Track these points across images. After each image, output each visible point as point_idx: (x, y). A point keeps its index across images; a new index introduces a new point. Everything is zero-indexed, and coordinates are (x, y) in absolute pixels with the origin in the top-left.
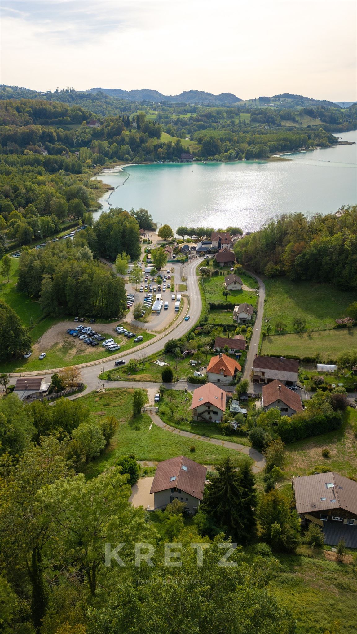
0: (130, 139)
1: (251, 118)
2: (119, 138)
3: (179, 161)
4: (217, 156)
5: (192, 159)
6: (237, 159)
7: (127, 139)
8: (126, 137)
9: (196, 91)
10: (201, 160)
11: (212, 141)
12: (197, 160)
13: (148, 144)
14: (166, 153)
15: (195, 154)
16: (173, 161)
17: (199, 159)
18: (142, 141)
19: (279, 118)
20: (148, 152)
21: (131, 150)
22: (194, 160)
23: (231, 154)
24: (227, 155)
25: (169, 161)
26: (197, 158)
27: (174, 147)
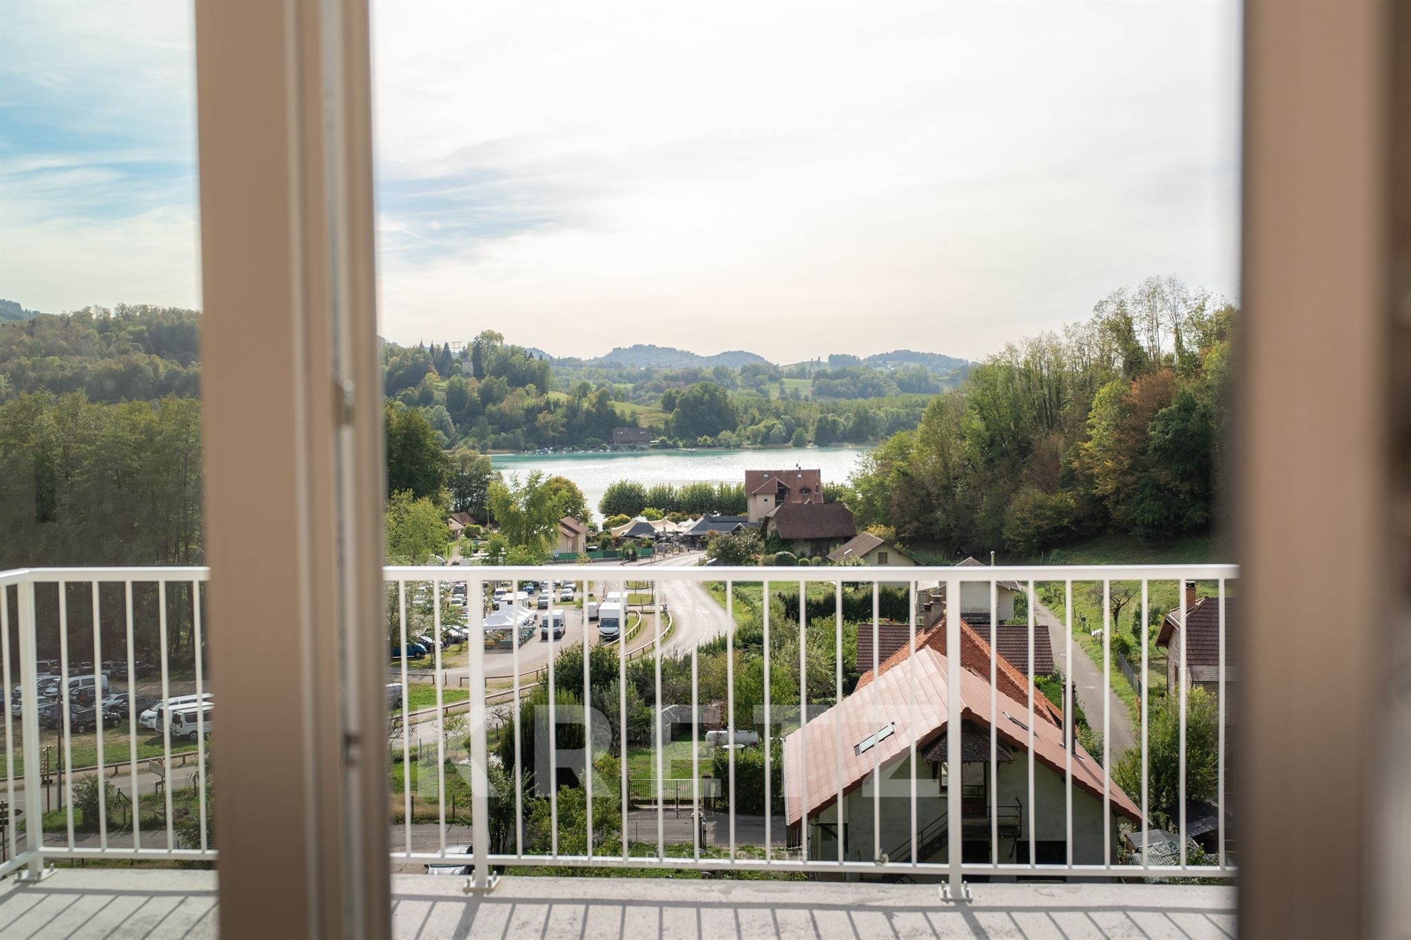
0: (447, 394)
1: (813, 386)
2: (415, 392)
3: (605, 449)
4: (725, 435)
5: (648, 442)
6: (790, 444)
7: (439, 395)
8: (436, 393)
9: (652, 347)
10: (675, 446)
11: (707, 396)
12: (663, 446)
13: (505, 405)
14: (563, 425)
15: (653, 431)
16: (586, 449)
17: (670, 443)
18: (488, 396)
19: (895, 385)
20: (504, 424)
21: (450, 421)
22: (655, 447)
23: (769, 428)
24: (758, 432)
25: (574, 450)
26: (662, 441)
27: (588, 413)
